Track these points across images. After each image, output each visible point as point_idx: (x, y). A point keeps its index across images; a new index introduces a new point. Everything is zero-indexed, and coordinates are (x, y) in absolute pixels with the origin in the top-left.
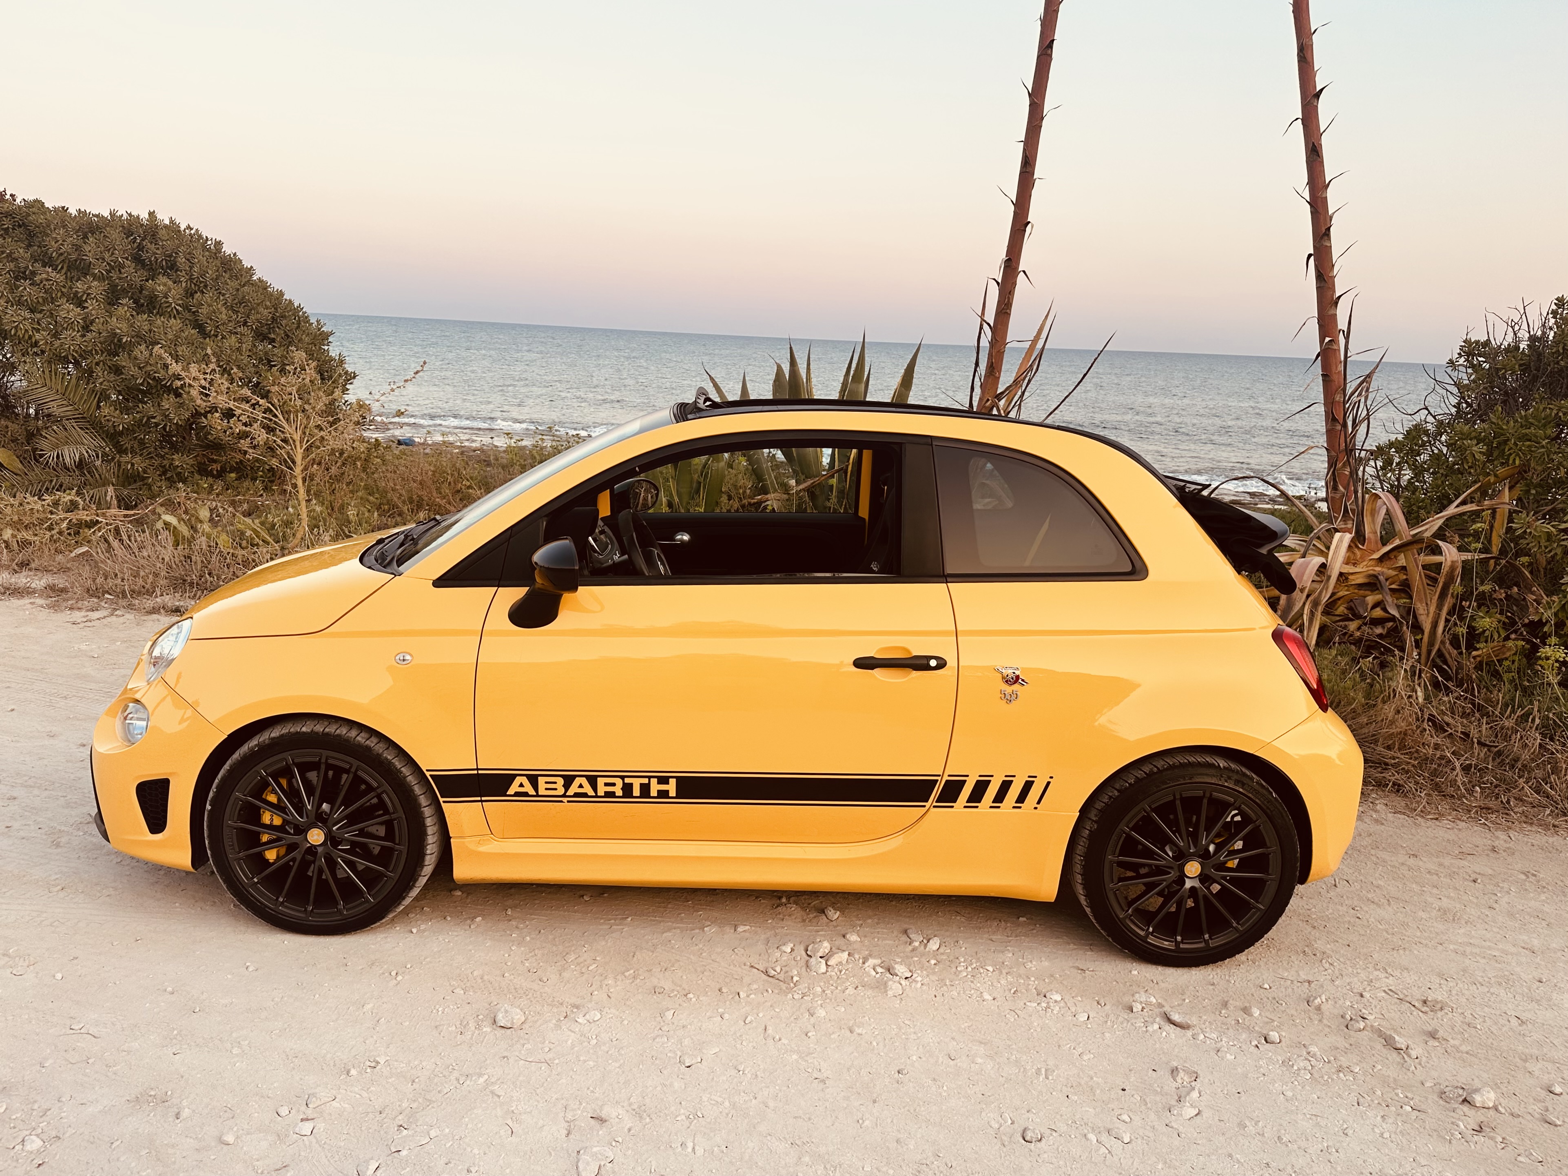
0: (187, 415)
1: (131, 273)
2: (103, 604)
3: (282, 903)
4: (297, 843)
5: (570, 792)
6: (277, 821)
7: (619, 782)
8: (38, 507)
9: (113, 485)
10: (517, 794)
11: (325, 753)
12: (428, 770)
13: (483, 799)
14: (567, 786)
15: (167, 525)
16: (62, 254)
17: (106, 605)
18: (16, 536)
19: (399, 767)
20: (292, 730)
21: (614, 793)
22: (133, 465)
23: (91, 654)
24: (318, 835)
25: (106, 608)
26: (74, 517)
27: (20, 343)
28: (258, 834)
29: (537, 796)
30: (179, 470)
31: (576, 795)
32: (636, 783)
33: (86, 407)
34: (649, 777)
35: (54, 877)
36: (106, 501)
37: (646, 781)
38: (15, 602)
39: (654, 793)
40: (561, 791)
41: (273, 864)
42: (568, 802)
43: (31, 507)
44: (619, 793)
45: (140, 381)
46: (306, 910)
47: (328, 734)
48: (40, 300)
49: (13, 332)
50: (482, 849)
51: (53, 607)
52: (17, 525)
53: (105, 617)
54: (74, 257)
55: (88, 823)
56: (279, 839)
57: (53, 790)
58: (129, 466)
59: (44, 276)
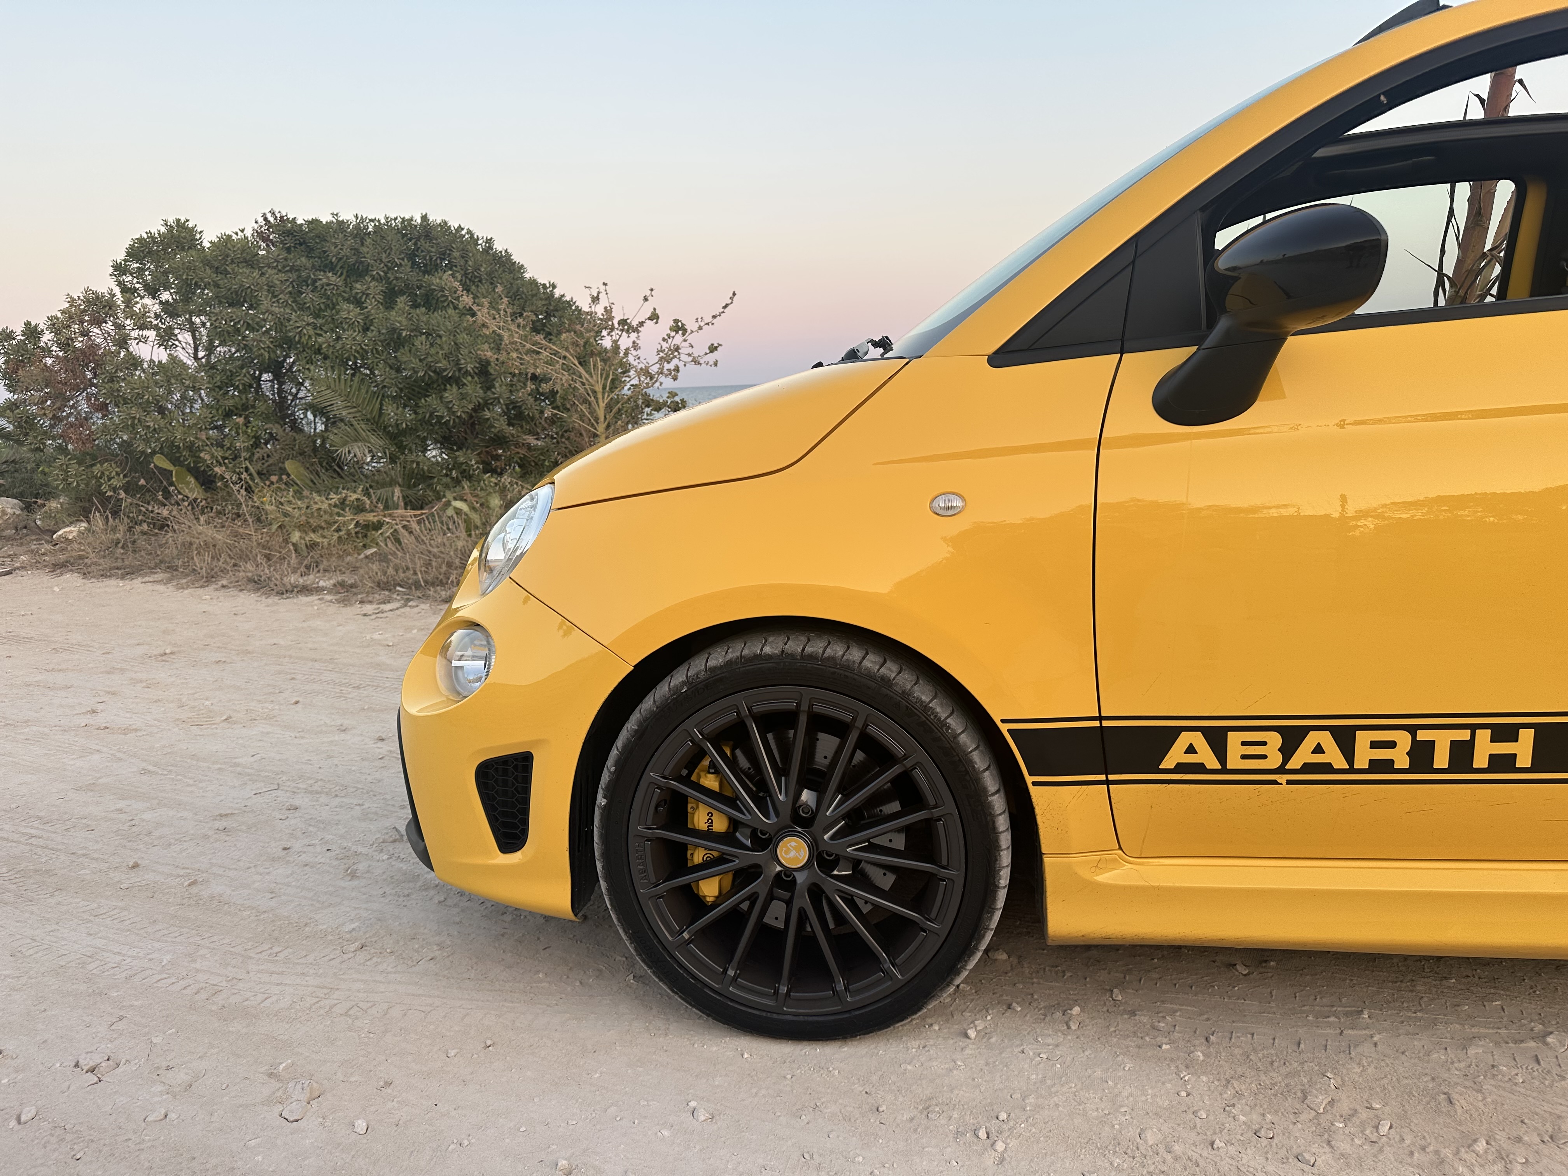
0: (471, 406)
1: (406, 273)
2: (395, 596)
3: (735, 979)
4: (758, 866)
5: (1295, 763)
6: (720, 825)
7: (1404, 740)
8: (325, 506)
9: (400, 486)
10: (1181, 768)
11: (808, 693)
12: (1003, 721)
13: (1111, 777)
14: (1288, 751)
15: (458, 511)
16: (341, 259)
17: (399, 598)
18: (304, 539)
19: (943, 716)
20: (746, 652)
21: (1392, 762)
22: (418, 463)
23: (386, 643)
24: (797, 849)
25: (399, 601)
26: (361, 518)
27: (304, 351)
28: (684, 847)
29: (1224, 770)
30: (464, 467)
31: (1308, 768)
32: (1443, 741)
33: (369, 409)
34: (1473, 728)
35: (349, 927)
36: (394, 502)
37: (1465, 735)
38: (304, 599)
39: (1480, 760)
40: (1275, 760)
41: (715, 905)
42: (1289, 782)
43: (318, 506)
44: (1402, 761)
45: (421, 374)
46: (776, 992)
47: (812, 657)
48: (323, 306)
49: (297, 338)
50: (1104, 878)
51: (343, 601)
52: (304, 528)
53: (397, 609)
54: (352, 260)
55: (395, 841)
56: (721, 860)
57: (345, 796)
58: (415, 465)
59: (325, 281)
